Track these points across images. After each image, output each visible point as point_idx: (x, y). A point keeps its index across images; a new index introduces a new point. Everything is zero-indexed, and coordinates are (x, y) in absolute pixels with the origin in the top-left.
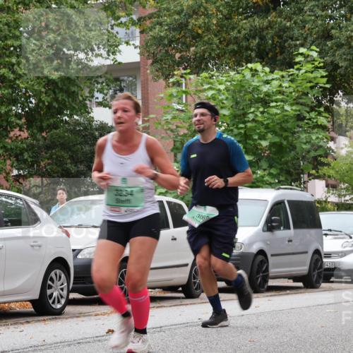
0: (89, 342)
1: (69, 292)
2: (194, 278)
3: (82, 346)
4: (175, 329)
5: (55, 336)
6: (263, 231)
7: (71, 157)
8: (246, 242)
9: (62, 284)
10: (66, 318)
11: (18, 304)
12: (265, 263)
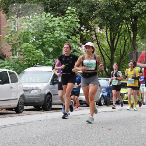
2: (20, 105)
4: (11, 127)
6: (50, 84)
8: (43, 89)
12: (51, 98)
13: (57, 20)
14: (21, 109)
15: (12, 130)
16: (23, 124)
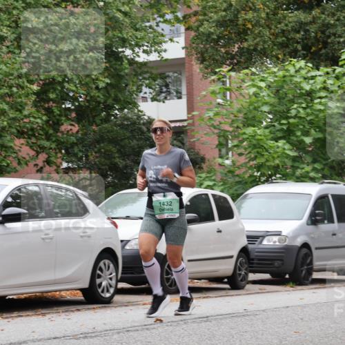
0: (138, 330)
1: (118, 281)
2: (240, 270)
3: (131, 333)
4: (221, 319)
5: (105, 324)
6: (308, 224)
7: (119, 151)
8: (291, 235)
9: (111, 274)
10: (116, 307)
11: (68, 293)
12: (309, 256)
13: (320, 76)
14: (242, 280)
15: (223, 327)
16: (248, 315)
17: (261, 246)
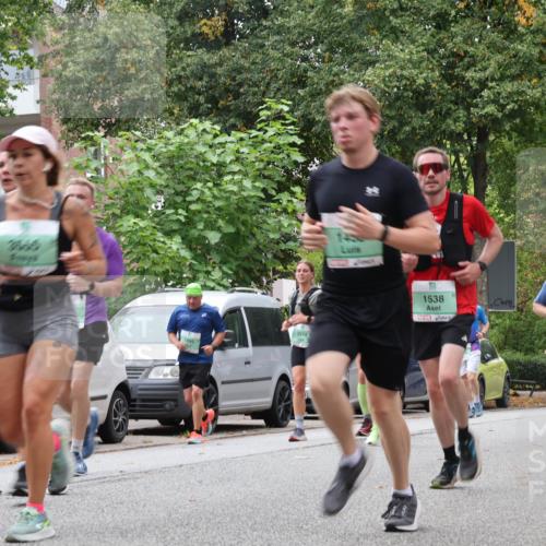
2: (116, 416)
12: (213, 393)
13: (232, 142)
14: (118, 430)
15: (89, 497)
16: (125, 479)
17: (146, 381)
